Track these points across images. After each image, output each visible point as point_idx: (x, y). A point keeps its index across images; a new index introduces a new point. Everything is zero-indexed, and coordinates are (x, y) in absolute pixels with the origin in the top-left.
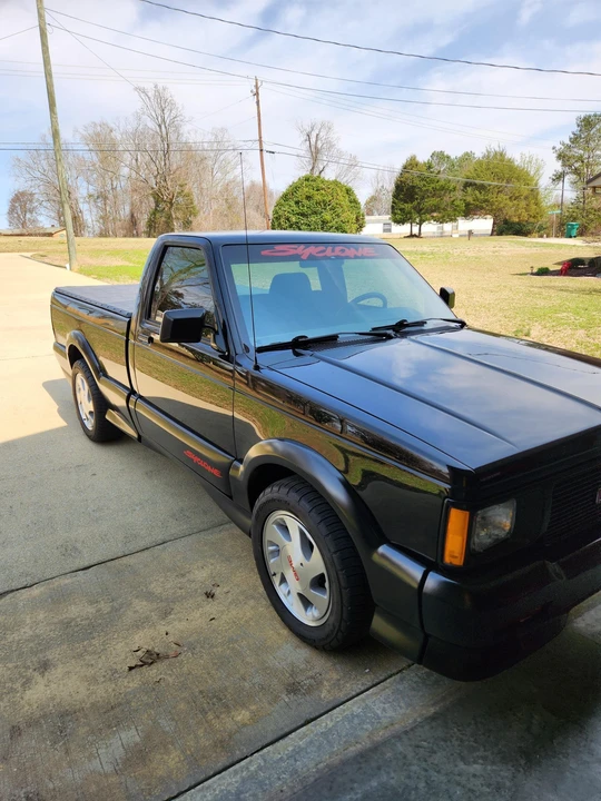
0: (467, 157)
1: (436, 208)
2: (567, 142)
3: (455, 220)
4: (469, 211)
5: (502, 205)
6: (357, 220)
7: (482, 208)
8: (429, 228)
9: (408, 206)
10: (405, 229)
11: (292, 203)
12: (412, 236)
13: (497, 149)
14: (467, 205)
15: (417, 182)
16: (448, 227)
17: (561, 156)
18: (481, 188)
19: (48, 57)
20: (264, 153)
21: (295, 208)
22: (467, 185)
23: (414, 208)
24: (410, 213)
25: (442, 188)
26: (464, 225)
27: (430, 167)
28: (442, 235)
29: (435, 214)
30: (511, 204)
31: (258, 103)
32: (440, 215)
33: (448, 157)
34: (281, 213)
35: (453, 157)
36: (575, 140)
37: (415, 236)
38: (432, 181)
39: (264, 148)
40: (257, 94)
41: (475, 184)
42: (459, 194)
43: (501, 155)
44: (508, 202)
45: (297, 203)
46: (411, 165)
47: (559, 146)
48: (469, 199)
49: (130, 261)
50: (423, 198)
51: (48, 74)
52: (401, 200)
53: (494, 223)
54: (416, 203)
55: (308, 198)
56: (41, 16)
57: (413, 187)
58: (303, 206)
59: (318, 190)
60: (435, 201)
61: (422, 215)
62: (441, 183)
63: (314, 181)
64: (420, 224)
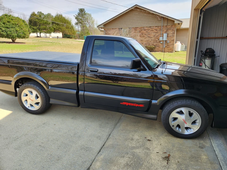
0: (49, 15)
1: (45, 29)
2: (77, 15)
3: (50, 33)
4: (55, 31)
5: (64, 30)
7: (59, 30)
8: (43, 35)
9: (35, 28)
10: (35, 35)
12: (38, 37)
13: (60, 14)
14: (54, 29)
15: (37, 20)
16: (48, 35)
17: (76, 18)
18: (58, 24)
22: (53, 23)
23: (37, 28)
24: (36, 30)
25: (46, 23)
26: (54, 35)
27: (40, 16)
28: (46, 37)
29: (45, 31)
30: (67, 30)
32: (47, 31)
33: (43, 14)
35: (45, 14)
36: (79, 14)
37: (39, 37)
38: (42, 21)
41: (55, 23)
42: (51, 25)
43: (61, 15)
44: (66, 29)
46: (33, 15)
47: (75, 16)
48: (55, 27)
50: (40, 25)
52: (32, 25)
53: (63, 35)
57: (36, 22)
58: (7, 25)
59: (12, 20)
60: (44, 27)
61: (40, 30)
62: (45, 21)
63: (9, 16)
64: (40, 33)
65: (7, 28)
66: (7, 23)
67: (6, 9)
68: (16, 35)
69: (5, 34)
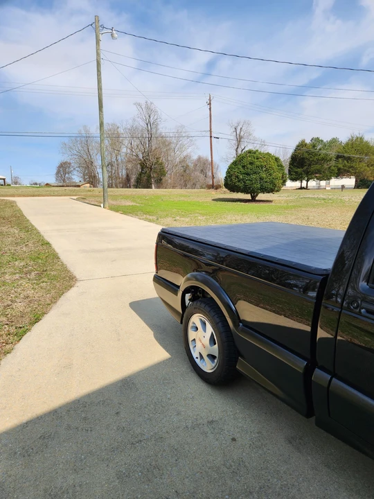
0: (334, 141)
1: (319, 171)
3: (329, 179)
4: (340, 173)
5: (362, 170)
6: (283, 177)
7: (348, 171)
8: (312, 183)
9: (299, 170)
10: (297, 184)
11: (240, 167)
12: (301, 188)
13: (358, 136)
14: (339, 169)
15: (306, 155)
16: (323, 183)
18: (349, 159)
19: (101, 78)
20: (213, 138)
21: (242, 170)
22: (338, 157)
23: (304, 171)
24: (302, 174)
25: (323, 159)
26: (335, 182)
27: (314, 146)
28: (319, 188)
29: (317, 175)
30: (368, 169)
31: (210, 109)
32: (321, 176)
33: (322, 141)
34: (232, 173)
35: (325, 141)
37: (304, 188)
38: (316, 155)
39: (213, 136)
40: (210, 104)
41: (344, 156)
42: (333, 163)
43: (361, 138)
44: (366, 167)
45: (243, 167)
46: (302, 145)
48: (340, 166)
49: (136, 203)
50: (310, 165)
51: (100, 89)
52: (295, 166)
53: (356, 181)
54: (305, 168)
55: (251, 163)
56: (98, 54)
57: (303, 158)
58: (248, 169)
59: (257, 159)
60: (318, 167)
61: (309, 175)
62: (322, 156)
63: (255, 153)
64: (307, 181)
65: (248, 174)
66: (249, 166)
67: (256, 142)
68: (259, 186)
69: (241, 185)
